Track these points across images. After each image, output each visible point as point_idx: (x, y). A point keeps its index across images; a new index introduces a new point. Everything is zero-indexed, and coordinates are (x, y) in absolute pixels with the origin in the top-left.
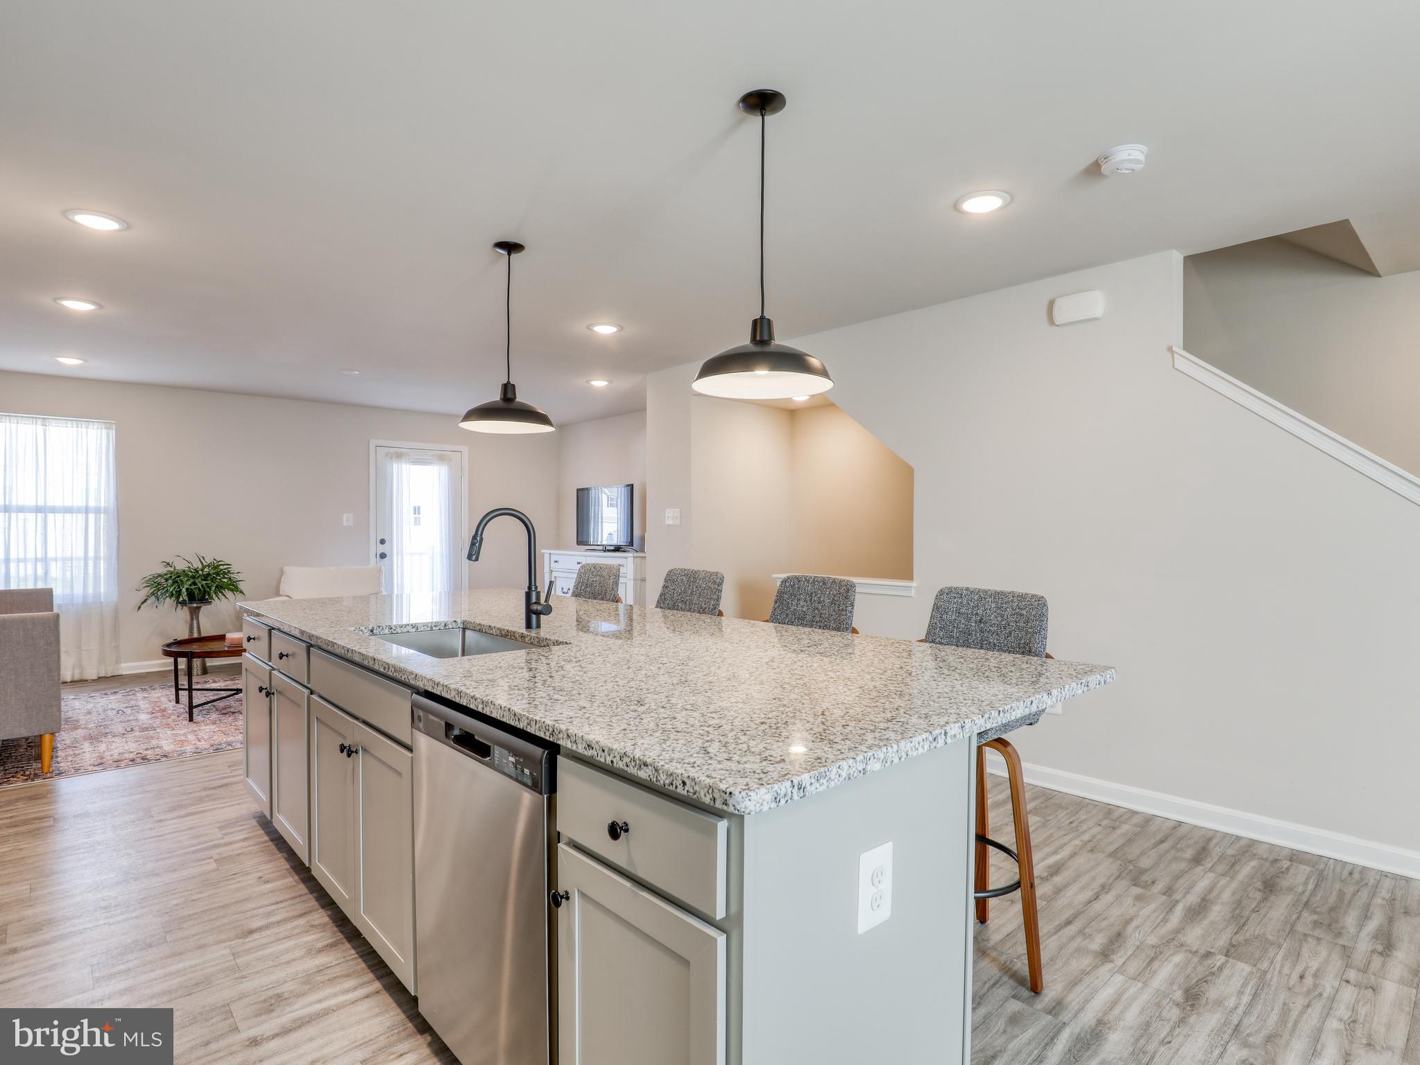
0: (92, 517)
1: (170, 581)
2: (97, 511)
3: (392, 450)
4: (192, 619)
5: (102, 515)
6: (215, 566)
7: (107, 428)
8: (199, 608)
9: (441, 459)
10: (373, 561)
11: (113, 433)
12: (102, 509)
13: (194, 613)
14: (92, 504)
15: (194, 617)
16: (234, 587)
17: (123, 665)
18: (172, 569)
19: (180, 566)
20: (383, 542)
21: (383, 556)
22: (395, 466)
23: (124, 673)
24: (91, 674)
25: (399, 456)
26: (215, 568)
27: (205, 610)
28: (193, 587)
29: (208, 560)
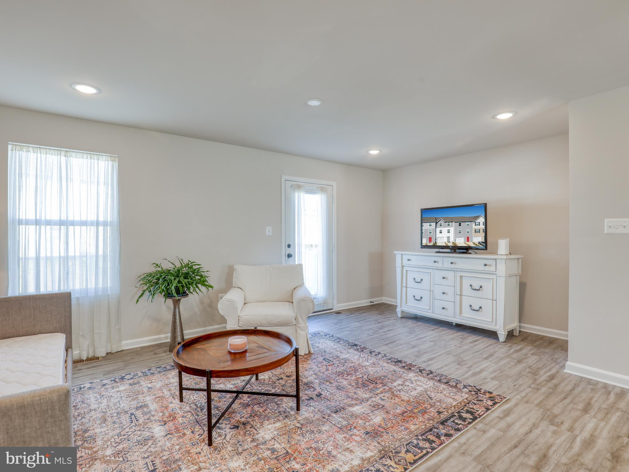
0: (101, 228)
1: (161, 280)
2: (105, 224)
3: (295, 183)
4: (175, 309)
5: (109, 227)
6: (189, 266)
7: (112, 161)
8: (179, 300)
9: (322, 190)
10: (284, 258)
11: (116, 164)
12: (109, 222)
13: (177, 303)
14: (101, 219)
15: (177, 306)
16: (203, 282)
17: (124, 342)
18: (160, 269)
19: (167, 266)
20: (289, 246)
21: (289, 256)
22: (296, 194)
23: (125, 348)
24: (101, 352)
25: (299, 187)
26: (191, 267)
27: (183, 300)
28: (179, 285)
29: (186, 261)
